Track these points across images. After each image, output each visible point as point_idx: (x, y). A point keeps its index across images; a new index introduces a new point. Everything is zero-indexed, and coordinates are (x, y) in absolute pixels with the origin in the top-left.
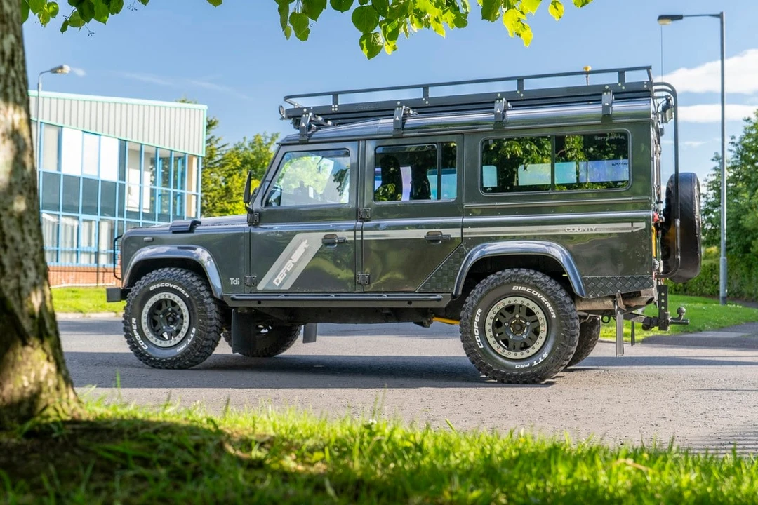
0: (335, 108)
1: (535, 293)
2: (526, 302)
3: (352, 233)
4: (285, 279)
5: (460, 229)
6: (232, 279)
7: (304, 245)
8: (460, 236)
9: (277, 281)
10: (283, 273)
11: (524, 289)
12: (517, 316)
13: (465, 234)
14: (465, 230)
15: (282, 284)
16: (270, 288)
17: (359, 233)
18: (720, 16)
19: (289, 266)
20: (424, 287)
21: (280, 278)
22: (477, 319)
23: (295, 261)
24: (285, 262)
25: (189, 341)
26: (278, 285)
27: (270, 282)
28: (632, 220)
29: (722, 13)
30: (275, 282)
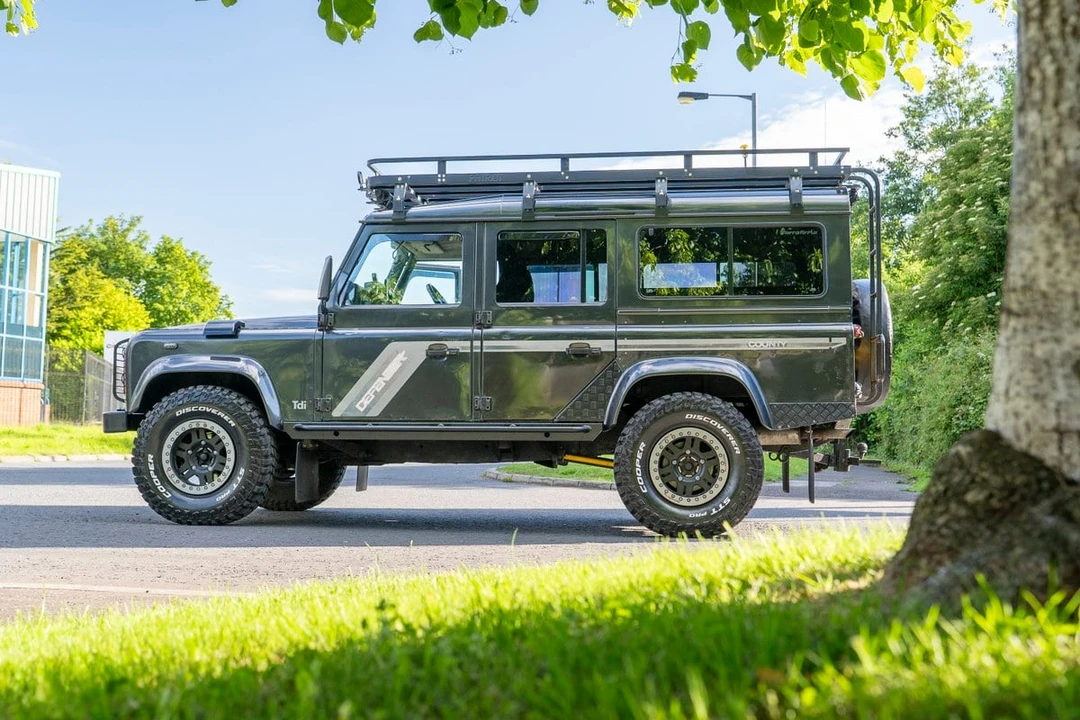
0: (442, 178)
1: (714, 423)
2: (702, 434)
3: (468, 343)
4: (373, 403)
5: (613, 341)
6: (295, 402)
7: (401, 357)
8: (614, 350)
9: (362, 405)
10: (370, 395)
11: (700, 417)
12: (688, 452)
13: (621, 347)
14: (620, 342)
15: (368, 409)
16: (351, 414)
17: (477, 343)
18: (752, 98)
19: (379, 385)
20: (565, 414)
21: (365, 402)
22: (639, 456)
23: (388, 378)
24: (374, 379)
25: (235, 486)
26: (362, 410)
27: (351, 407)
28: (830, 335)
29: (754, 94)
30: (357, 406)
